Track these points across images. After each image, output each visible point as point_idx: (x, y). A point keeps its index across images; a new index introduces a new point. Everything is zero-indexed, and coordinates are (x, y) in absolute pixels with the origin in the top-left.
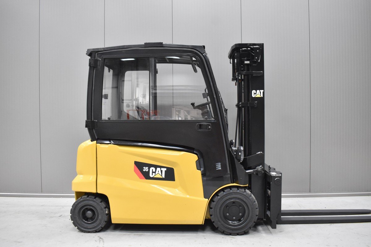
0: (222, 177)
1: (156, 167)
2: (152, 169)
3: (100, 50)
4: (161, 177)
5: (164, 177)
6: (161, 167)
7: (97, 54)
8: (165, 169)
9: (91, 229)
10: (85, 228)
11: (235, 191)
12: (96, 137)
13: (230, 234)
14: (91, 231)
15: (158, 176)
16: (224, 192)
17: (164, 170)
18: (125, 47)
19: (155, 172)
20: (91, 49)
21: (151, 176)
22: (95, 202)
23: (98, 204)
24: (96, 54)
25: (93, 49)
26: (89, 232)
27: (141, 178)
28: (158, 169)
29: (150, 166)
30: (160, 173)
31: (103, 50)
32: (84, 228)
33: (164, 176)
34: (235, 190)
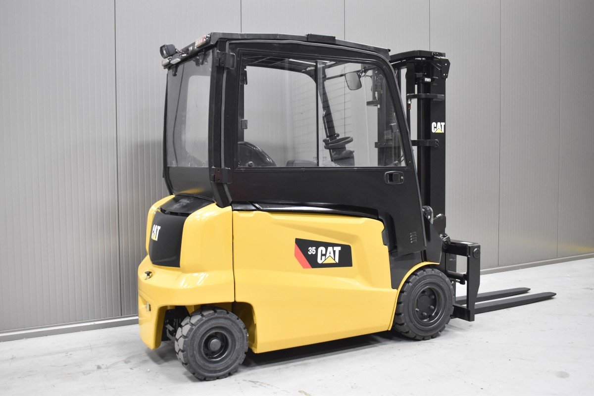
0: (412, 253)
1: (327, 245)
2: (322, 249)
3: (234, 37)
4: (334, 262)
5: (337, 262)
6: (333, 245)
7: (230, 44)
8: (339, 248)
9: (220, 371)
10: (211, 372)
11: (430, 273)
12: (231, 200)
13: (424, 339)
14: (221, 376)
15: (330, 261)
16: (416, 275)
17: (337, 249)
18: (278, 37)
19: (325, 255)
20: (219, 33)
21: (320, 261)
22: (231, 320)
23: (234, 323)
24: (227, 44)
25: (223, 34)
26: (218, 378)
27: (304, 267)
28: (330, 249)
29: (318, 244)
30: (332, 255)
31: (240, 38)
32: (208, 373)
33: (337, 260)
34: (429, 270)
